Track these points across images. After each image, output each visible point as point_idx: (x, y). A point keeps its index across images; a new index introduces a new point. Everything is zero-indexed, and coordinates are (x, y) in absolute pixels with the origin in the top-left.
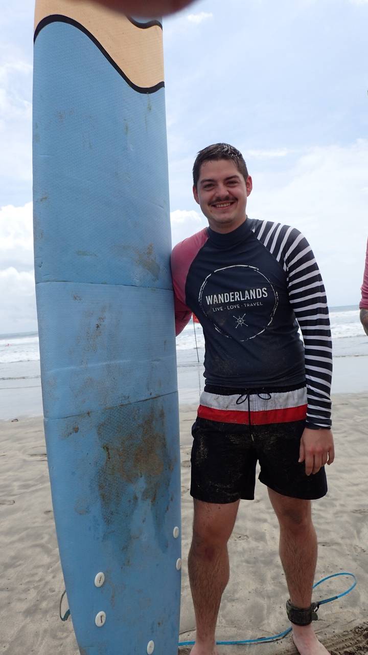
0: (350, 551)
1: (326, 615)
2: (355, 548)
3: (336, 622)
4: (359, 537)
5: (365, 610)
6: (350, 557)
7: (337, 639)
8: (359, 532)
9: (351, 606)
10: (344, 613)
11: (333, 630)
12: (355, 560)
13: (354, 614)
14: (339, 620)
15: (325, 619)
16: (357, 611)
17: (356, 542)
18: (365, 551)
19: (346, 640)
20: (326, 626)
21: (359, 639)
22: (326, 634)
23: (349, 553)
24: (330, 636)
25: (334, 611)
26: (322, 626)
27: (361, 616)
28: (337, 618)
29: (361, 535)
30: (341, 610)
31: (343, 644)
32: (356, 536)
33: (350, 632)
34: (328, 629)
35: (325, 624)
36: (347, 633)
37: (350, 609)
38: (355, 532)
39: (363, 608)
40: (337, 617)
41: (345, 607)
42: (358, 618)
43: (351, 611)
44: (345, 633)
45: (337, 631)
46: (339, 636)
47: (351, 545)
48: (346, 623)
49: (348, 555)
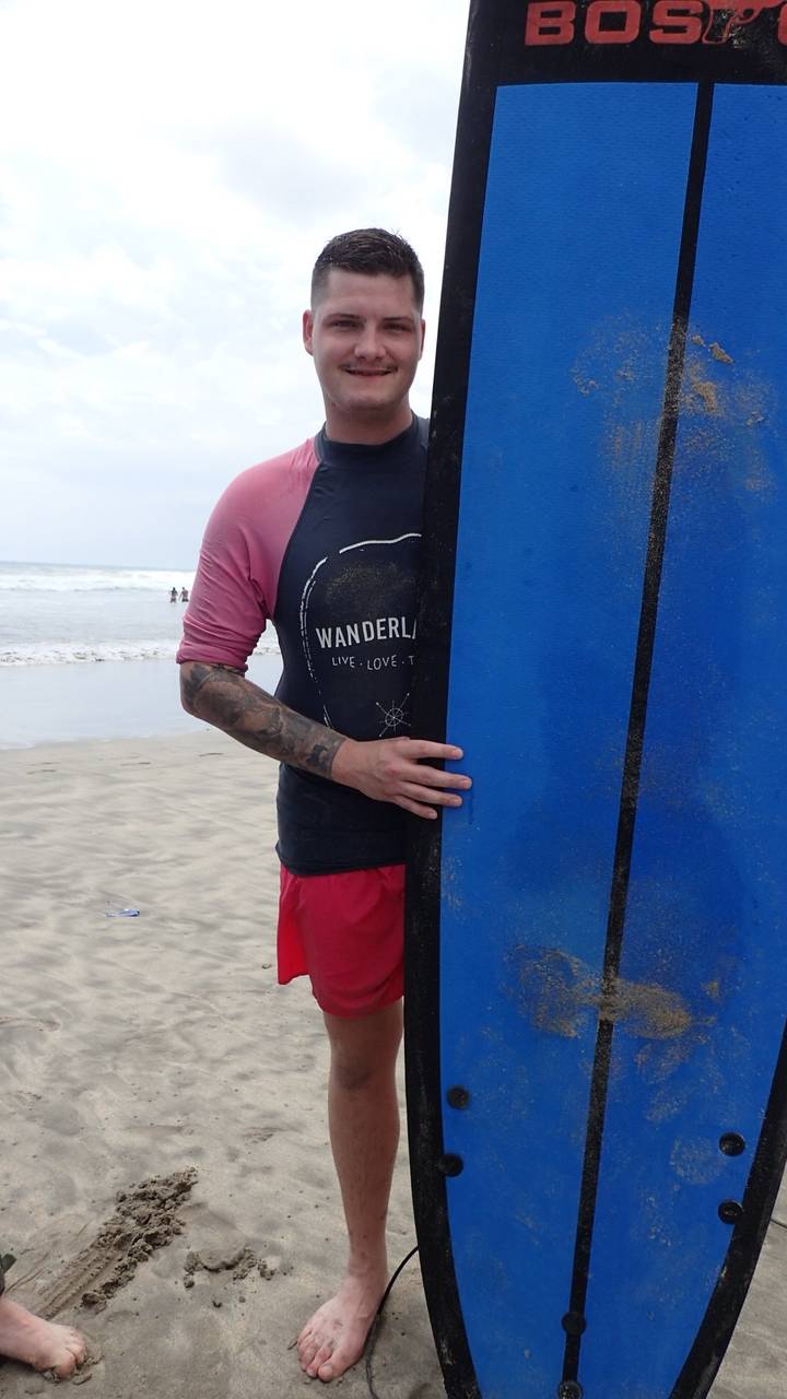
0: (11, 1106)
1: (30, 1239)
2: (19, 1098)
3: (55, 1243)
4: (17, 1075)
5: (94, 1202)
6: (18, 1117)
7: (74, 1272)
8: (11, 1065)
9: (68, 1204)
10: (61, 1222)
11: (61, 1259)
12: (32, 1119)
13: (79, 1216)
14: (59, 1237)
15: (33, 1245)
16: (81, 1208)
17: (15, 1085)
18: (40, 1098)
19: (89, 1266)
20: (41, 1258)
21: (109, 1254)
22: (49, 1272)
23: (12, 1110)
24: (60, 1271)
25: (42, 1225)
26: (35, 1261)
27: (94, 1215)
28: (52, 1236)
29: (18, 1068)
30: (53, 1218)
31: (87, 1276)
32: (10, 1075)
33: (91, 1250)
34: (50, 1262)
35: (39, 1254)
36: (86, 1254)
37: (68, 1210)
38: (5, 1067)
39: (90, 1200)
40: (54, 1232)
41: (59, 1209)
42: (91, 1221)
43: (72, 1212)
44: (83, 1256)
45: (67, 1258)
46: (75, 1265)
47: (9, 1093)
48: (73, 1238)
49: (14, 1113)
